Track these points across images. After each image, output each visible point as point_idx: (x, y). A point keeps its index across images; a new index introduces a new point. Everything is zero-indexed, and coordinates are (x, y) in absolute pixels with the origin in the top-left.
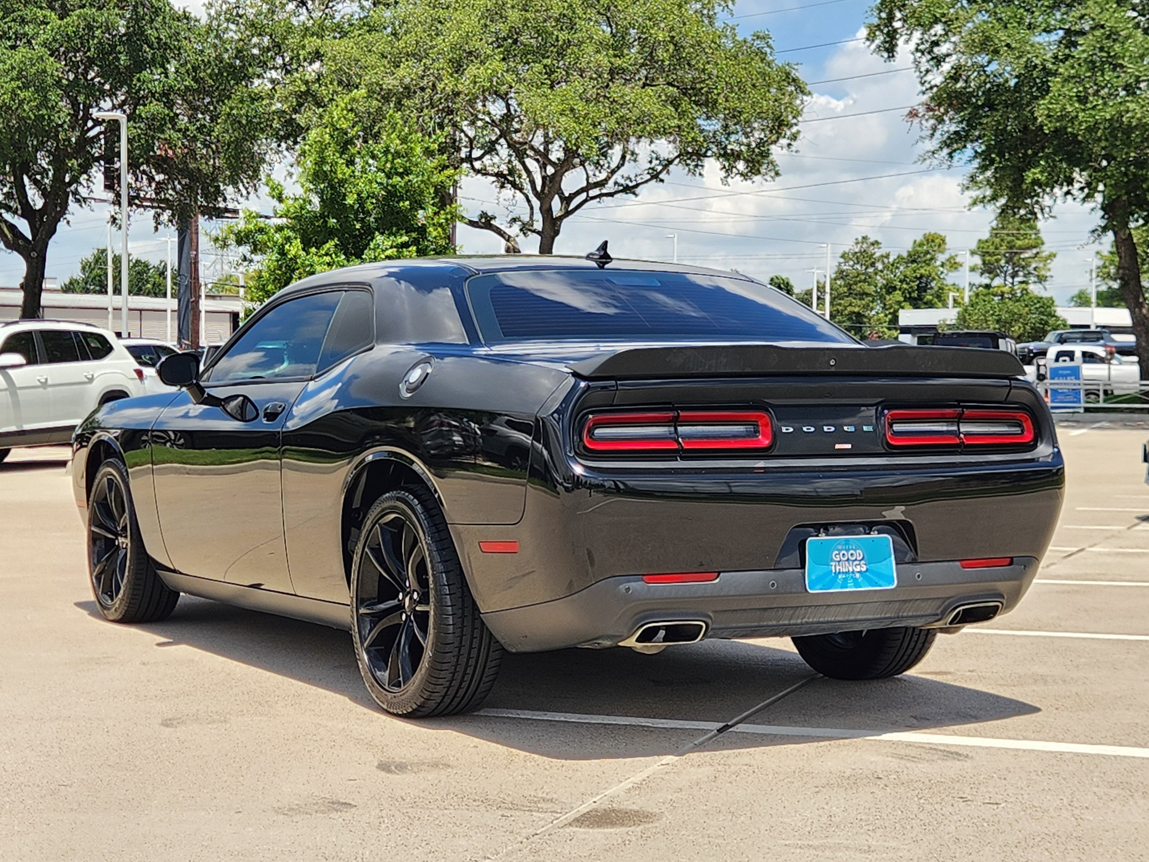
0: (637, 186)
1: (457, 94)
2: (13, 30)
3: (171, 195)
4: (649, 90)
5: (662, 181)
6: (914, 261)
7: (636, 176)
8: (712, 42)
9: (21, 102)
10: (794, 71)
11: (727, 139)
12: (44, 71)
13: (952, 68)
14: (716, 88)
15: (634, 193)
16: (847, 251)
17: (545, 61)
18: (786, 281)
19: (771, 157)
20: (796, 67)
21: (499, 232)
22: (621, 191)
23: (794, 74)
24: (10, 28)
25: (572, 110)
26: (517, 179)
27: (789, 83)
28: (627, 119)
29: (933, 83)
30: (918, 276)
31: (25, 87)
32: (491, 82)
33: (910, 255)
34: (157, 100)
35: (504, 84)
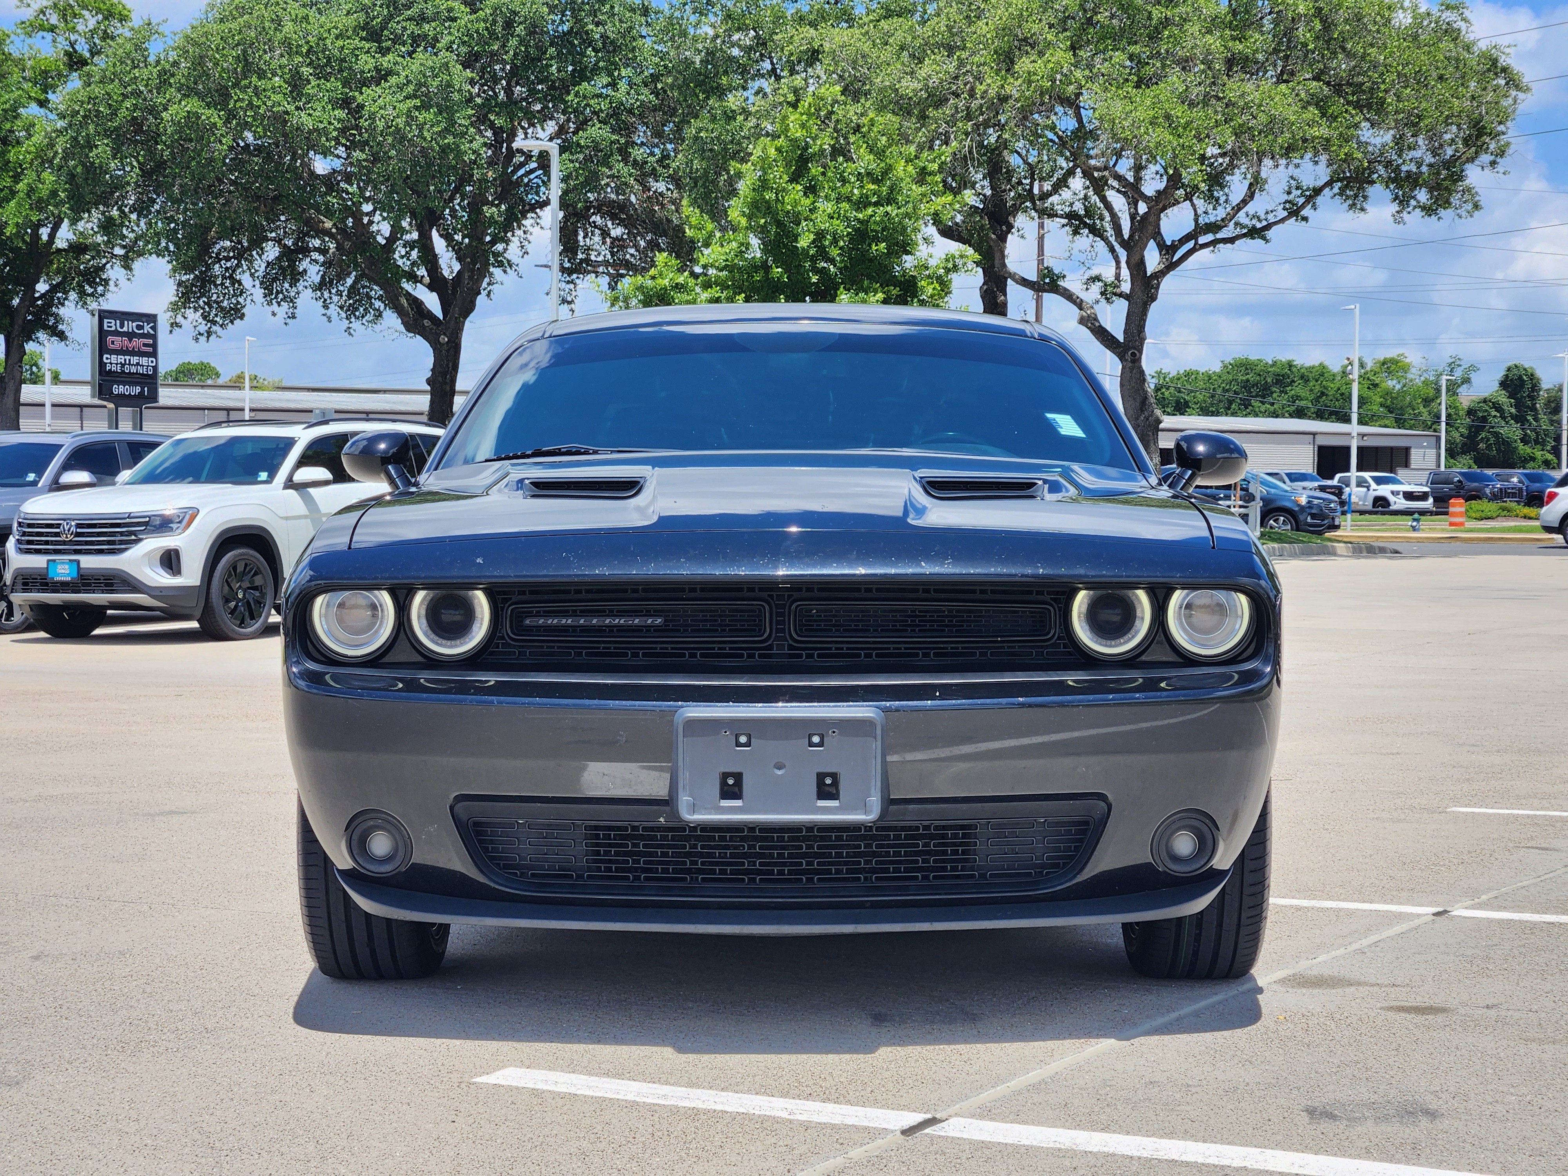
0: (1268, 227)
1: (1004, 99)
2: (409, 32)
3: (632, 255)
4: (1283, 87)
5: (1305, 219)
7: (1267, 213)
8: (1379, 14)
9: (421, 127)
10: (1503, 57)
11: (1400, 156)
12: (449, 85)
14: (1384, 82)
15: (1264, 238)
17: (1132, 49)
18: (1530, 371)
19: (1467, 182)
20: (1507, 50)
21: (1068, 296)
22: (1244, 235)
23: (1503, 61)
24: (404, 29)
25: (1168, 117)
26: (1098, 222)
27: (1496, 74)
28: (1249, 129)
31: (425, 106)
32: (1054, 81)
34: (600, 122)
35: (1071, 84)
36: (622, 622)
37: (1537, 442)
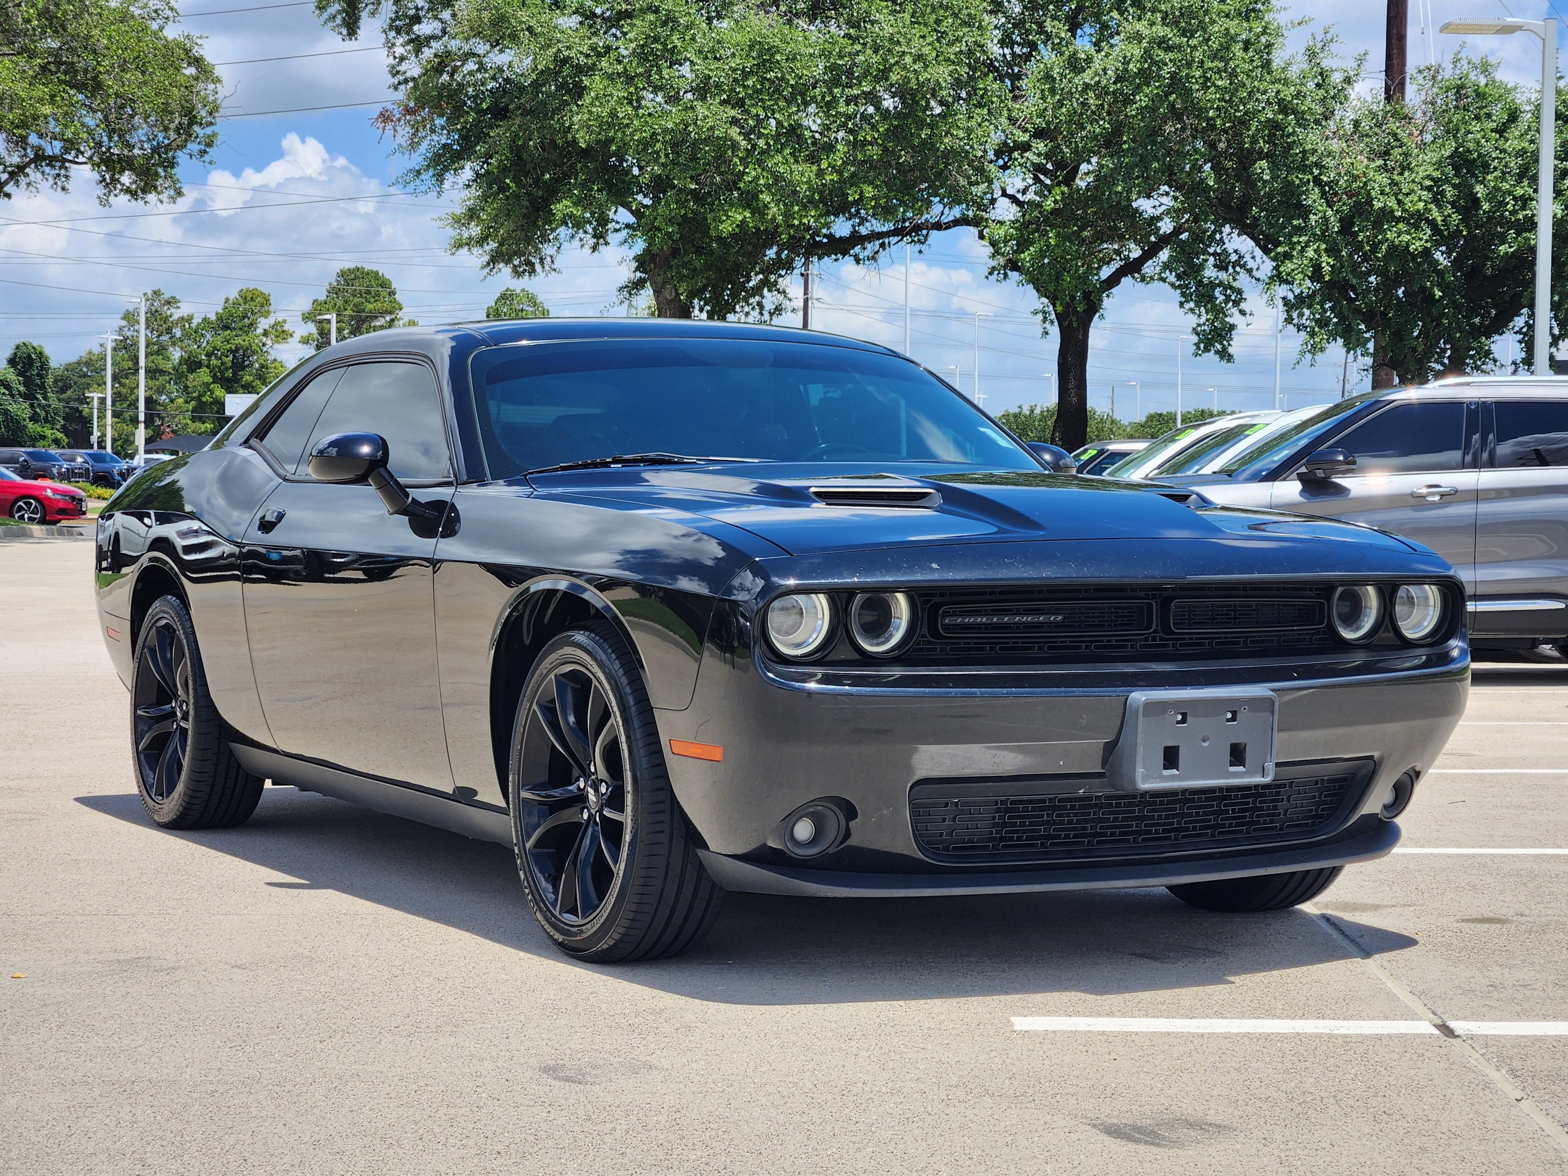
5: (8, 196)
6: (226, 327)
10: (196, 47)
13: (436, 56)
14: (99, 64)
16: (131, 310)
18: (38, 349)
19: (174, 169)
20: (199, 41)
23: (196, 51)
27: (189, 64)
29: (408, 75)
30: (233, 347)
33: (220, 318)
36: (1029, 619)
37: (46, 421)
